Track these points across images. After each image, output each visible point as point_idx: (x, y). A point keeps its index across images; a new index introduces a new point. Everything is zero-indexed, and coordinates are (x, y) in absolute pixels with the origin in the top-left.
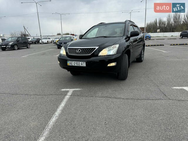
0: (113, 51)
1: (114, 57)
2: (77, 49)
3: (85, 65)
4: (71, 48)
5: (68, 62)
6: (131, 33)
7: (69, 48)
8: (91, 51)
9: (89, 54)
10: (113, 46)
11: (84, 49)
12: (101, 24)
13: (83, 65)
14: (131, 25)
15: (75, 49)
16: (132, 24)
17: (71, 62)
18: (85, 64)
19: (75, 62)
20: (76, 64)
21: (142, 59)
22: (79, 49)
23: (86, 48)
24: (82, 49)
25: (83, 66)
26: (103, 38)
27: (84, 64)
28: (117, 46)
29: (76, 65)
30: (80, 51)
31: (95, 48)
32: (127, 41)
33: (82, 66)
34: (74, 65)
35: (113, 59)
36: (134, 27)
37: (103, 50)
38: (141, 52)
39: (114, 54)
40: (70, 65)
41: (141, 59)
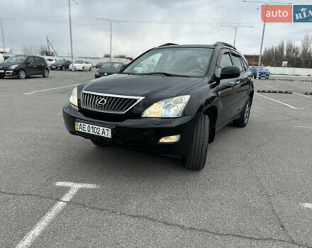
0: (176, 110)
1: (175, 124)
2: (99, 96)
3: (110, 136)
4: (87, 94)
5: (76, 123)
6: (223, 70)
7: (85, 94)
8: (126, 104)
9: (121, 110)
10: (175, 99)
11: (113, 98)
12: (168, 46)
13: (106, 133)
14: (225, 53)
15: (96, 96)
16: (228, 51)
17: (82, 124)
18: (110, 132)
19: (91, 126)
20: (91, 129)
21: (245, 122)
22: (102, 97)
23: (117, 98)
24: (109, 97)
25: (106, 136)
26: (161, 77)
27: (108, 134)
28: (186, 98)
29: (91, 132)
30: (103, 102)
31: (136, 100)
32: (213, 87)
33: (103, 135)
34: (87, 132)
35: (172, 128)
36: (233, 57)
37: (155, 104)
38: (245, 108)
39: (175, 116)
40: (81, 130)
41: (243, 121)
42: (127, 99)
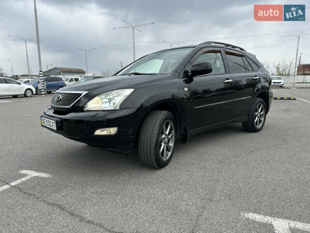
3: (56, 128)
6: (196, 66)
10: (115, 91)
17: (44, 119)
18: (55, 125)
19: (48, 120)
20: (48, 123)
28: (129, 92)
29: (48, 126)
30: (59, 98)
31: (81, 94)
33: (53, 128)
37: (96, 98)
40: (44, 125)
42: (74, 94)
